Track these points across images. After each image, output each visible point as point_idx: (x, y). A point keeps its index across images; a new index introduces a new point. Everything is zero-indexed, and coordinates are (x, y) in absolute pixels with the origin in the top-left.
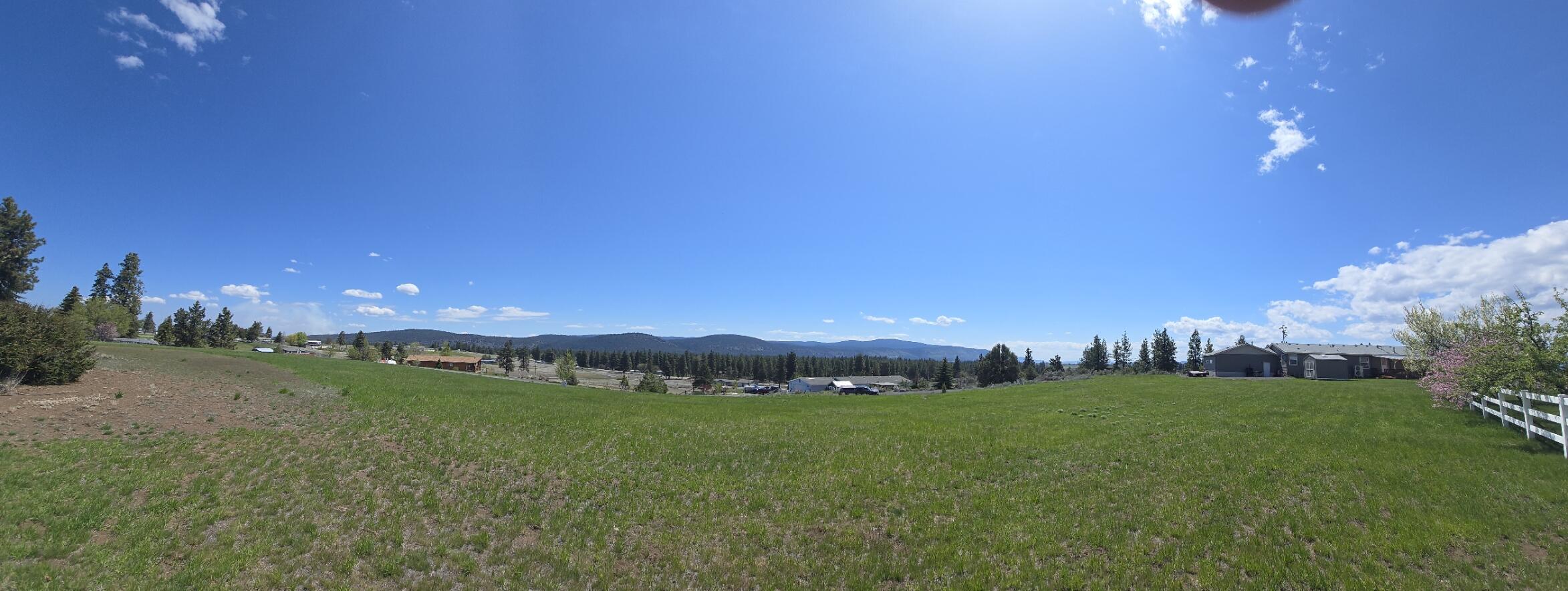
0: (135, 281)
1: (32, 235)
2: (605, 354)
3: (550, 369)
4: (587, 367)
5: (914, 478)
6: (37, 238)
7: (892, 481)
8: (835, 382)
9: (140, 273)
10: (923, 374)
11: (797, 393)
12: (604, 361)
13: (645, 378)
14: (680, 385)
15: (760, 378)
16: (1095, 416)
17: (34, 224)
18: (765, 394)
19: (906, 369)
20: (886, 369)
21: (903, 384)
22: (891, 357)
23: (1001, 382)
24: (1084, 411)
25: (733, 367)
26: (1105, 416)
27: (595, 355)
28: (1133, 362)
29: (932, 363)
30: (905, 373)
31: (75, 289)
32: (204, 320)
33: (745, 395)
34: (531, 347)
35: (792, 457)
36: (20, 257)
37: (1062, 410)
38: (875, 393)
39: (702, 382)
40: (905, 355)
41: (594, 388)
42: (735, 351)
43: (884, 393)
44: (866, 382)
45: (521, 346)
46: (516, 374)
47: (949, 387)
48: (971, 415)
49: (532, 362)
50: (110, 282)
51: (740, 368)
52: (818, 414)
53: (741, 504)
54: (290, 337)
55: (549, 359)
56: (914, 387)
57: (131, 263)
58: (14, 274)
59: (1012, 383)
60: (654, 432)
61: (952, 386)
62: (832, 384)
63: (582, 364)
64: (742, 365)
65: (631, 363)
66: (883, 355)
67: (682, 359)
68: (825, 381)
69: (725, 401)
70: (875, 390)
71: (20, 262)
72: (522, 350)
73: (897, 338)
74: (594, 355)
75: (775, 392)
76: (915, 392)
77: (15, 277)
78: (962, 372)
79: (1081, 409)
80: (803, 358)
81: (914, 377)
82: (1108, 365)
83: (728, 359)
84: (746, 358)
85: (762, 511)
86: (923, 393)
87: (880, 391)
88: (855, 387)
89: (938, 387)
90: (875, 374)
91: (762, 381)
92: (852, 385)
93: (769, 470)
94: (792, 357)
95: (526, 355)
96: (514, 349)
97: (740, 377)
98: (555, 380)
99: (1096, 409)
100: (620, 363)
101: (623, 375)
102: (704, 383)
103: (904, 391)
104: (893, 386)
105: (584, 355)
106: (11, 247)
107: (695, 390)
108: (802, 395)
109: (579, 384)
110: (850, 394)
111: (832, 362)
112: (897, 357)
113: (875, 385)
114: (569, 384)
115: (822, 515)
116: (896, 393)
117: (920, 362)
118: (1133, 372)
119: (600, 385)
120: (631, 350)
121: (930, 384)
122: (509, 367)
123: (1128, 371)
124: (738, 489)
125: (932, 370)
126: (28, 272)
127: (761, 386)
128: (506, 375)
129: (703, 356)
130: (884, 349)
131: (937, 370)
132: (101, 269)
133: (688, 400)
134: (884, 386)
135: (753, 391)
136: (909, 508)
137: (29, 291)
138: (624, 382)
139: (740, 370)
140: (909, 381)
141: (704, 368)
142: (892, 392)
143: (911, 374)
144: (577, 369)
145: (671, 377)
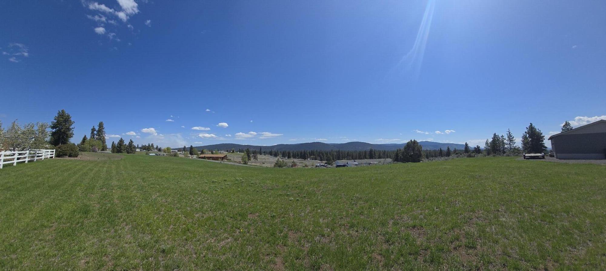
0: (103, 131)
1: (71, 121)
6: (72, 121)
9: (104, 128)
17: (71, 117)
31: (85, 136)
32: (124, 144)
36: (68, 128)
50: (95, 132)
54: (164, 149)
57: (101, 125)
58: (67, 133)
71: (69, 129)
77: (68, 134)
106: (65, 125)
126: (71, 132)
132: (92, 128)
137: (72, 138)
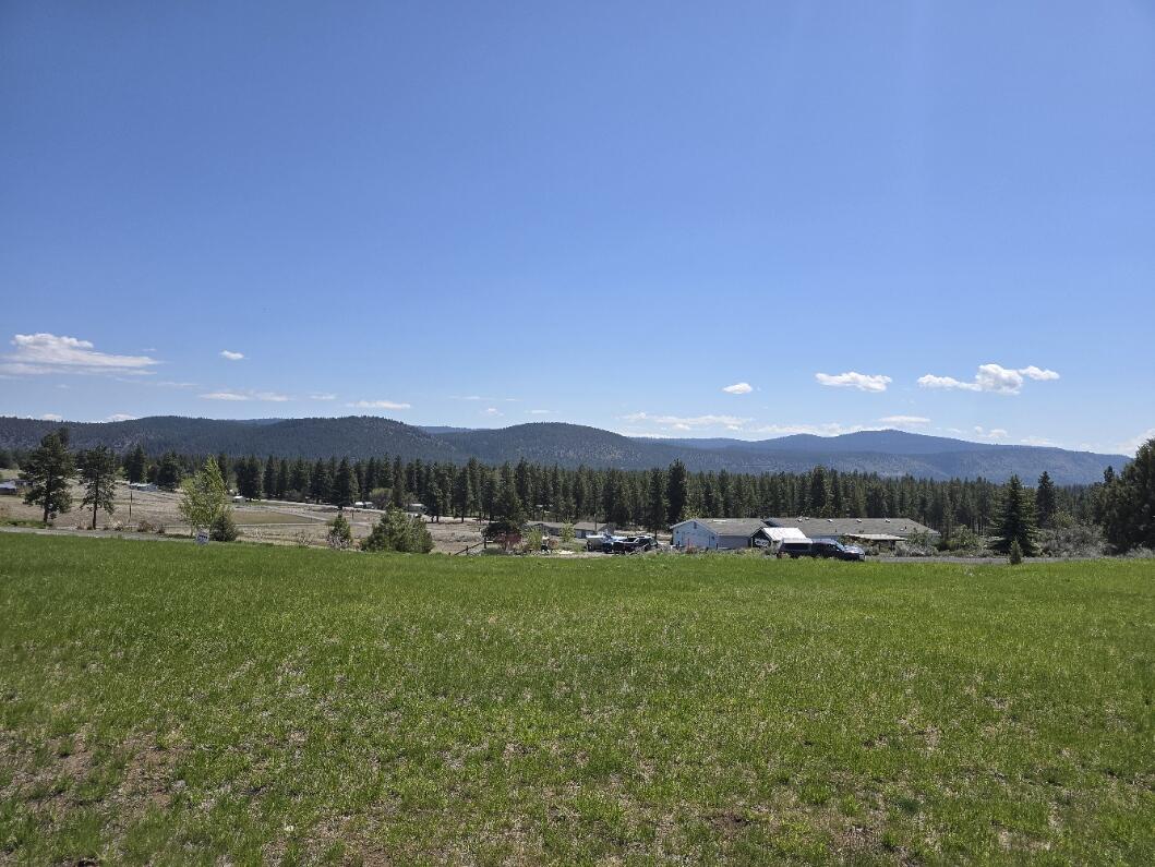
2: (300, 464)
3: (161, 505)
4: (257, 496)
5: (947, 744)
7: (894, 743)
8: (769, 531)
10: (964, 517)
11: (689, 552)
12: (298, 483)
13: (385, 521)
14: (457, 534)
15: (617, 519)
18: (627, 554)
19: (924, 502)
20: (879, 503)
21: (915, 539)
22: (887, 474)
25: (566, 494)
27: (277, 469)
29: (982, 489)
30: (921, 511)
33: (587, 554)
34: (125, 447)
35: (677, 680)
38: (854, 557)
39: (502, 529)
40: (920, 470)
41: (271, 545)
42: (568, 460)
43: (878, 557)
44: (832, 532)
45: (91, 446)
46: (74, 520)
47: (1029, 551)
48: (1087, 622)
49: (121, 489)
51: (578, 497)
52: (733, 598)
53: (570, 764)
55: (165, 479)
56: (943, 547)
60: (395, 632)
61: (1035, 548)
62: (761, 534)
63: (249, 491)
64: (582, 492)
65: (356, 486)
66: (870, 469)
67: (462, 480)
68: (745, 526)
69: (548, 566)
70: (854, 549)
72: (92, 456)
73: (895, 428)
74: (275, 468)
75: (646, 550)
76: (946, 559)
78: (1058, 516)
80: (701, 474)
81: (940, 524)
83: (555, 476)
84: (590, 475)
85: (614, 779)
86: (969, 562)
87: (867, 553)
88: (810, 541)
89: (1001, 548)
90: (855, 514)
91: (622, 525)
92: (804, 536)
93: (631, 704)
94: (677, 473)
95: (104, 470)
96: (75, 452)
97: (577, 518)
98: (182, 532)
100: (332, 487)
101: (336, 515)
102: (507, 529)
103: (918, 555)
104: (894, 541)
105: (253, 470)
107: (488, 546)
108: (698, 556)
109: (238, 538)
110: (801, 558)
111: (762, 485)
112: (901, 474)
113: (855, 539)
114: (216, 537)
115: (742, 793)
116: (899, 559)
117: (954, 489)
119: (285, 537)
120: (357, 457)
121: (983, 542)
122: (53, 501)
124: (564, 736)
125: (984, 507)
127: (619, 538)
128: (45, 523)
129: (505, 472)
130: (868, 455)
131: (997, 507)
133: (470, 566)
134: (876, 541)
135: (604, 547)
136: (936, 803)
138: (339, 530)
139: (578, 502)
140: (931, 531)
141: (507, 496)
142: (891, 558)
143: (933, 517)
144: (236, 501)
145: (442, 518)
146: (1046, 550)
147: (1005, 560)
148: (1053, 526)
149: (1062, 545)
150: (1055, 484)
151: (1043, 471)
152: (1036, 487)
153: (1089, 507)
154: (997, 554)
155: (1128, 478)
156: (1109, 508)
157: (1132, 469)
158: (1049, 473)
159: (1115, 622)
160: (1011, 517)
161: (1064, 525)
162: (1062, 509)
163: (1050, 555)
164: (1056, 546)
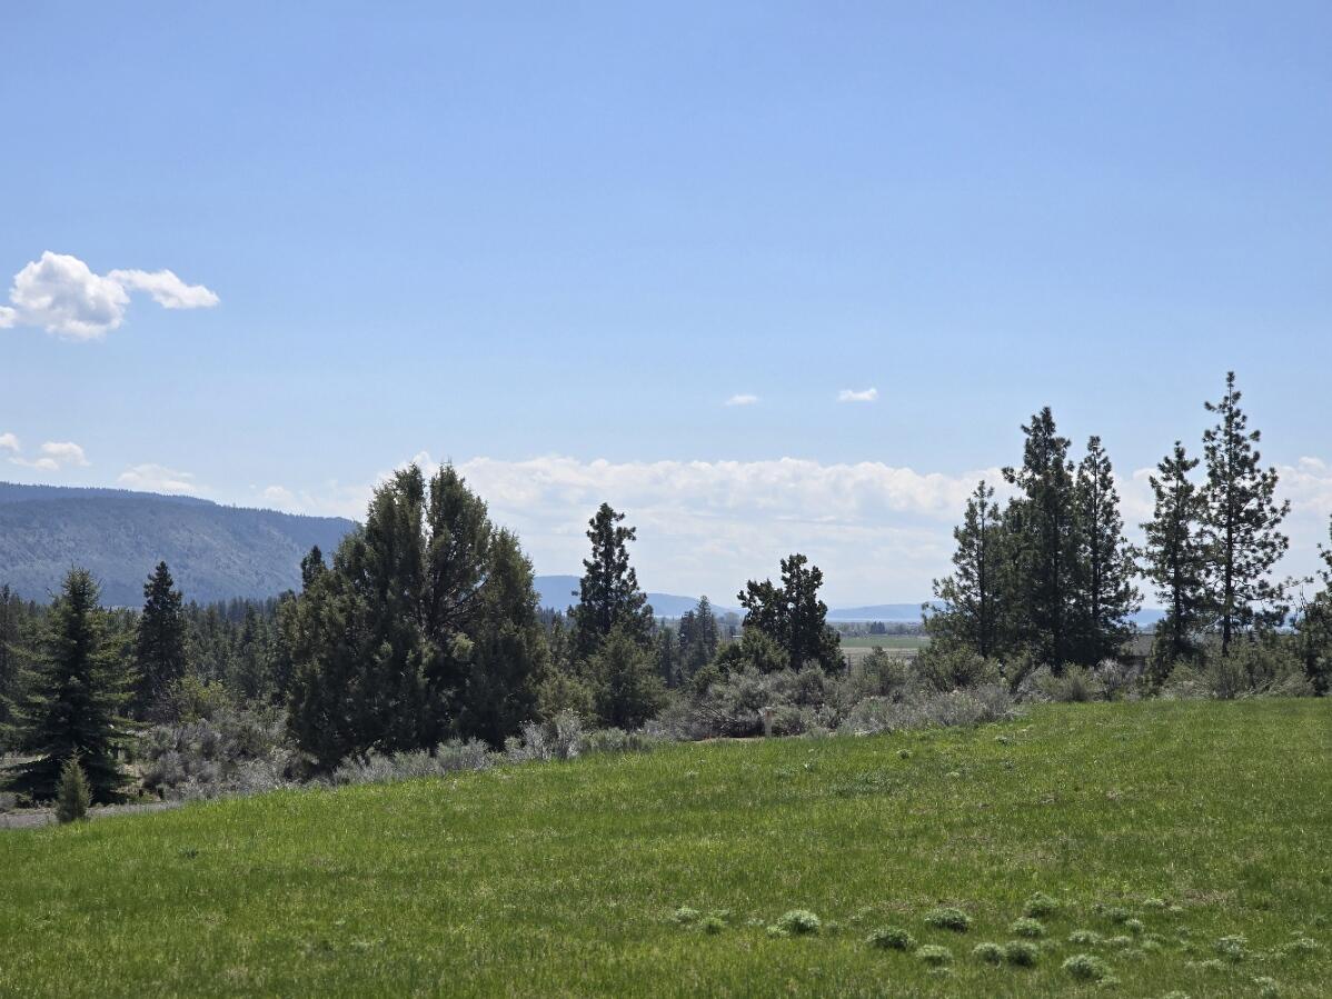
16: (1022, 961)
23: (429, 739)
24: (957, 926)
26: (1090, 961)
28: (1295, 611)
37: (807, 916)
47: (106, 788)
59: (497, 744)
61: (122, 779)
78: (195, 684)
79: (938, 912)
82: (1125, 635)
89: (36, 784)
99: (1038, 913)
118: (1296, 680)
123: (1259, 674)
146: (152, 784)
147: (45, 815)
148: (173, 716)
149: (193, 765)
150: (185, 601)
151: (159, 561)
152: (138, 608)
153: (265, 659)
154: (25, 805)
155: (348, 572)
156: (304, 654)
157: (359, 550)
158: (172, 571)
159: (287, 945)
160: (66, 692)
161: (202, 710)
162: (201, 668)
163: (161, 794)
164: (179, 771)
